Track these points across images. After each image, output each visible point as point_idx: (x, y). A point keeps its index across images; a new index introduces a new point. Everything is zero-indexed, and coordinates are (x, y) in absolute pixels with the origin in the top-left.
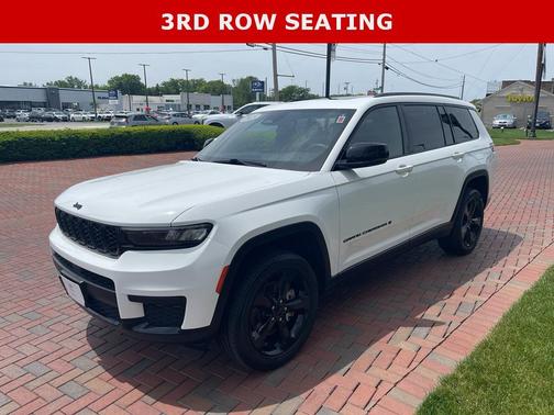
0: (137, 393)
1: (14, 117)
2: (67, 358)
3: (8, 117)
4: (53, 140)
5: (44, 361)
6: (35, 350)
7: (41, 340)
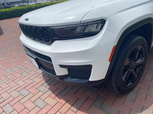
0: (68, 105)
1: (14, 6)
2: (36, 87)
3: (13, 7)
4: (24, 9)
5: (27, 88)
6: (24, 83)
7: (26, 78)
